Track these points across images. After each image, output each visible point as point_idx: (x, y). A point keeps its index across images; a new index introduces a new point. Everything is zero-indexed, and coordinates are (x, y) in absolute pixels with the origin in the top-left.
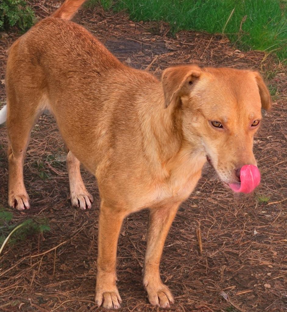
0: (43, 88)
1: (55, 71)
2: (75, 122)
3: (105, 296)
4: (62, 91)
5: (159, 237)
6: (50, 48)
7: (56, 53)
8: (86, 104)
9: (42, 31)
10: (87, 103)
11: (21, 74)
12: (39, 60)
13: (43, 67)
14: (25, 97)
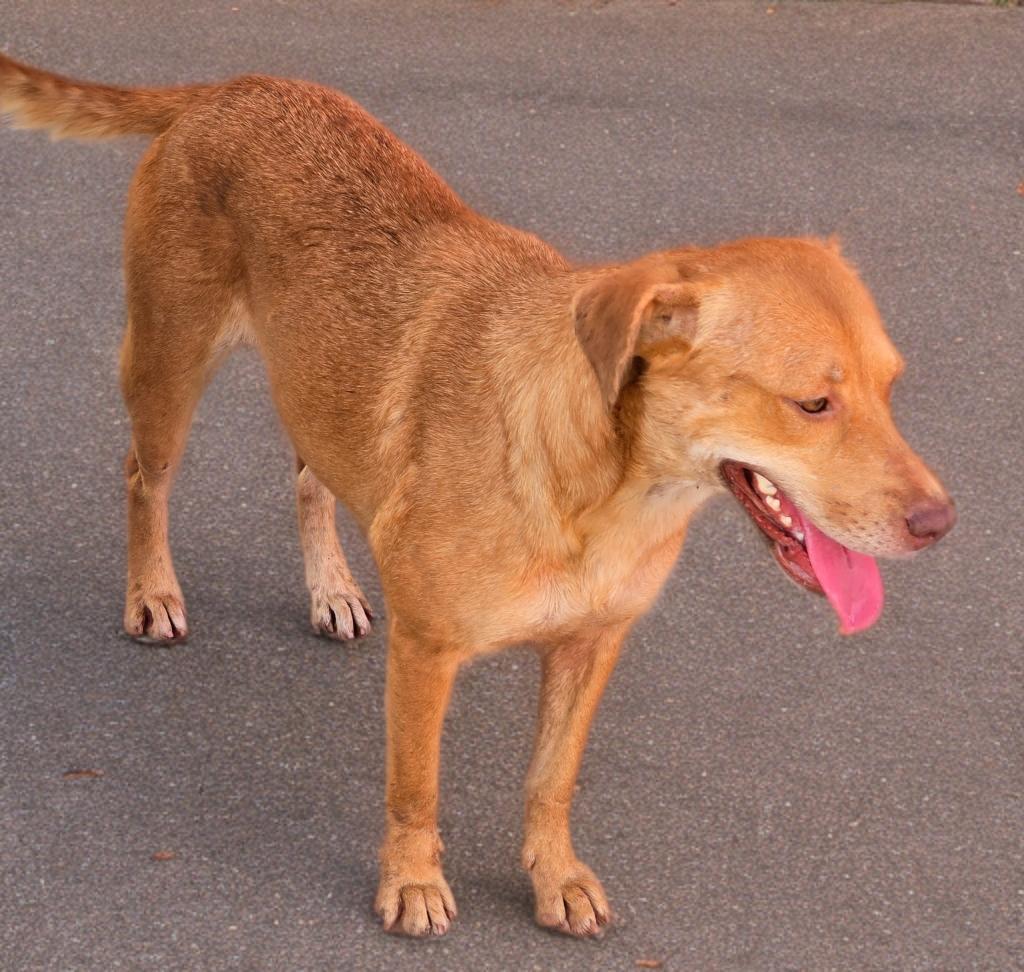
0: (234, 280)
1: (269, 226)
2: (318, 379)
3: (405, 896)
4: (287, 283)
5: (567, 724)
6: (255, 160)
7: (273, 176)
8: (354, 328)
9: (230, 114)
10: (356, 324)
11: (170, 244)
12: (222, 198)
13: (233, 218)
14: (184, 310)
